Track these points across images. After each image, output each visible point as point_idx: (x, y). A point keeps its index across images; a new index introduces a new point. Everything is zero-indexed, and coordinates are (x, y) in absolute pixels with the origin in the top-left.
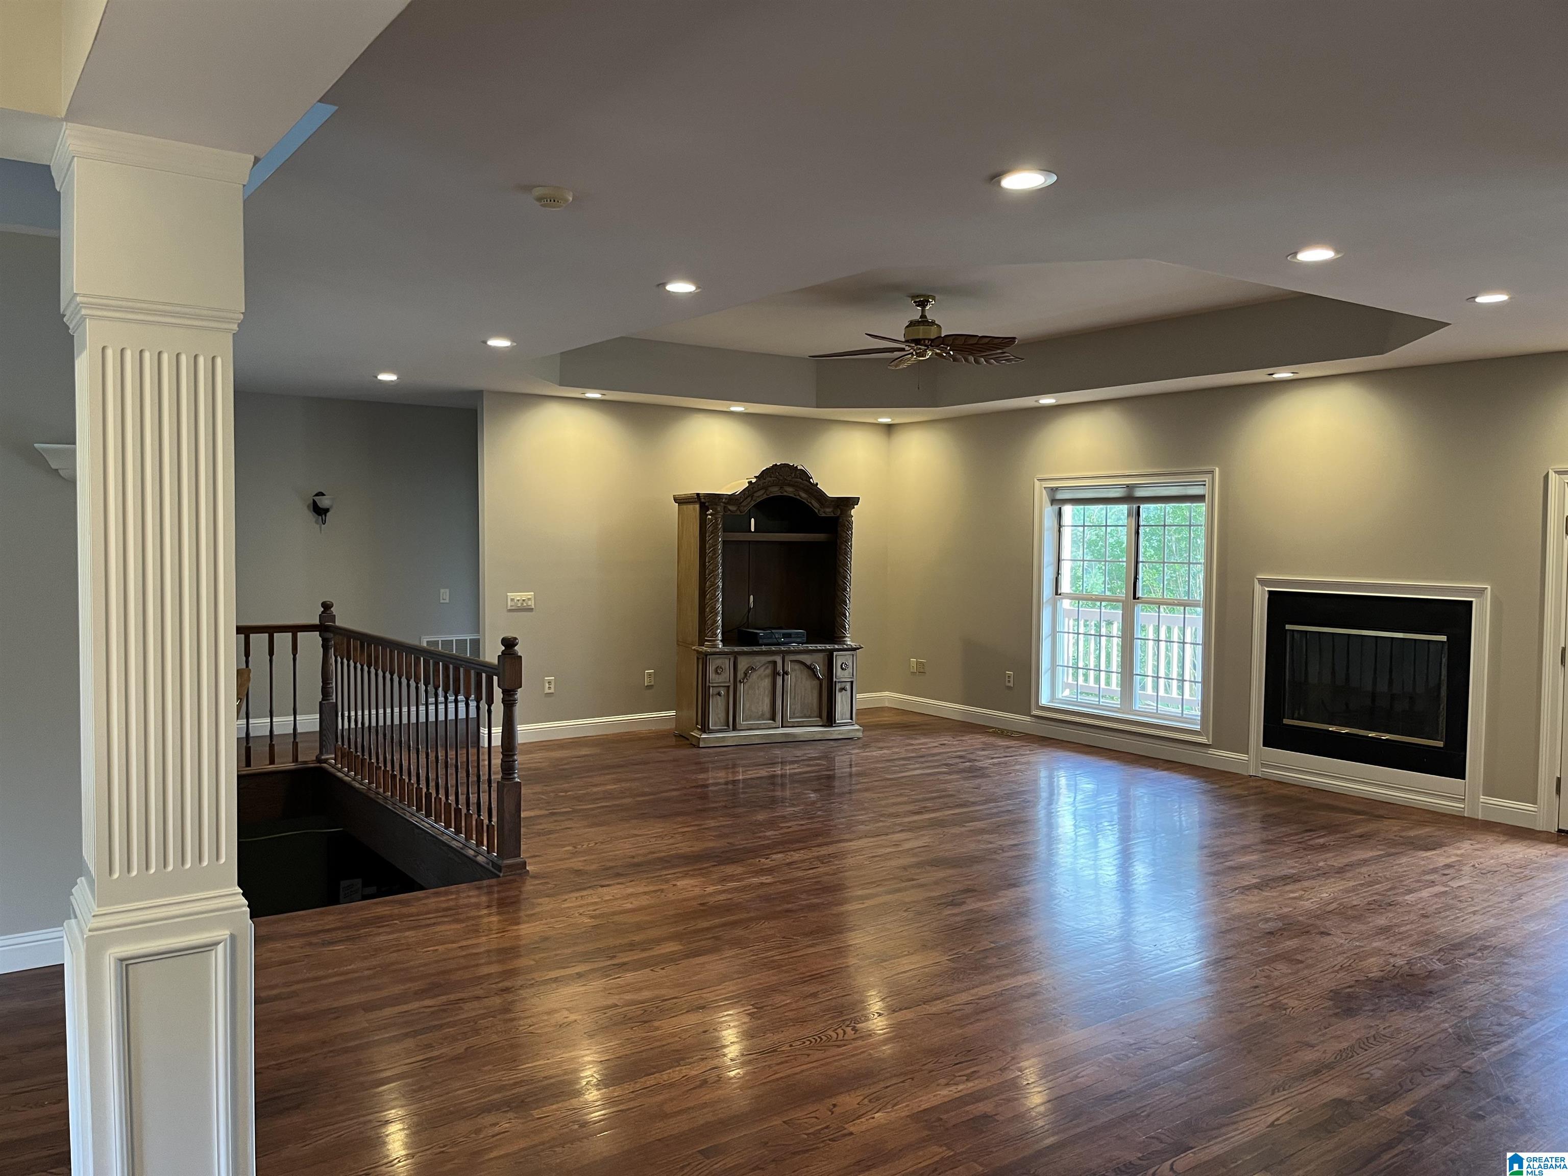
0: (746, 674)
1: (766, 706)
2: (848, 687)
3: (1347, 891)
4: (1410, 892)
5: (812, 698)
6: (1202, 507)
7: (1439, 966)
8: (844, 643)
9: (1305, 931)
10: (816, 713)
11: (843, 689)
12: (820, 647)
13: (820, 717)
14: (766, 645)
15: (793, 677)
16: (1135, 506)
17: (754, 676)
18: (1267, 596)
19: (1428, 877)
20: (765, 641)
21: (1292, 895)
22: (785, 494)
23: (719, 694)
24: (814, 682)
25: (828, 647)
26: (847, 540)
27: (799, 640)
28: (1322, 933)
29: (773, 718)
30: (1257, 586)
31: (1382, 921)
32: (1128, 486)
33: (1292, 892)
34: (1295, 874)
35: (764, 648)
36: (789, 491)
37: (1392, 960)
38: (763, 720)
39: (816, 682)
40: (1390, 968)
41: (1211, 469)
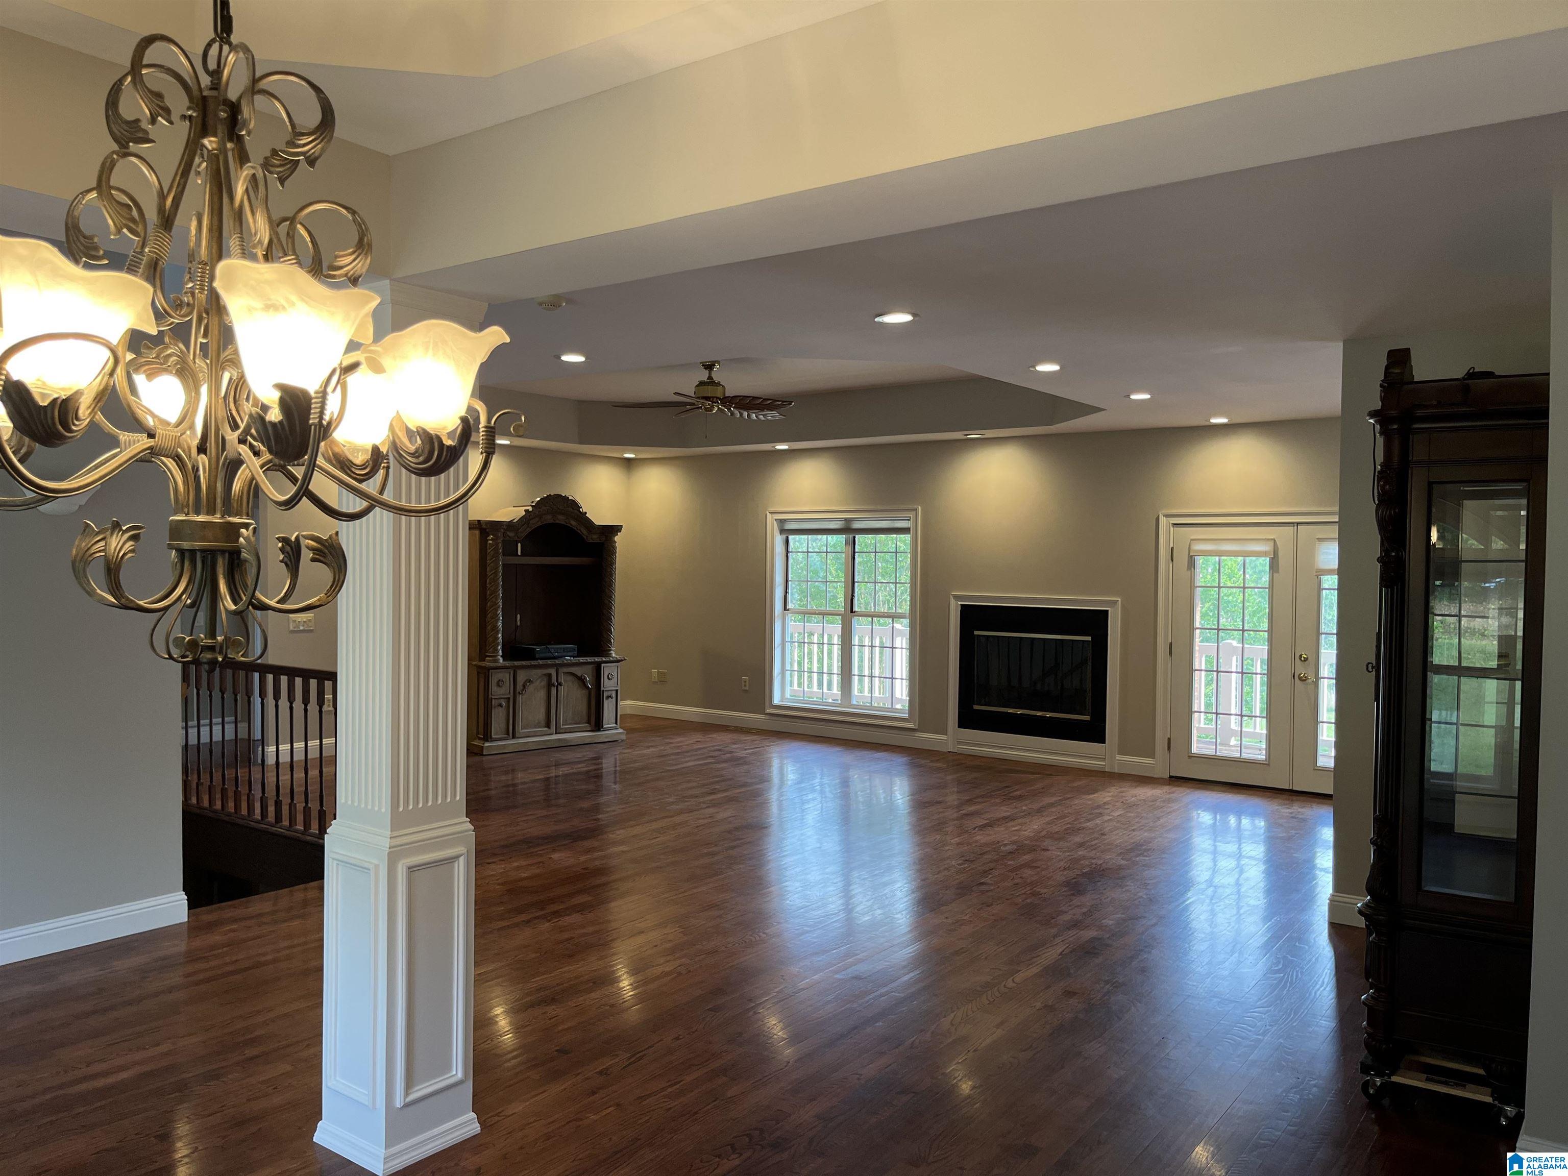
0: (524, 686)
1: (541, 715)
2: (614, 695)
3: (1048, 823)
4: (1089, 820)
5: (582, 707)
6: (907, 538)
7: (1123, 862)
8: (609, 655)
9: (1032, 849)
10: (586, 718)
11: (609, 697)
12: (589, 659)
13: (589, 722)
14: (541, 659)
15: (566, 687)
16: (851, 536)
17: (531, 688)
18: (959, 608)
19: (1097, 811)
20: (542, 655)
21: (1014, 829)
22: (557, 522)
23: (500, 705)
24: (584, 691)
25: (597, 659)
26: (612, 563)
27: (571, 654)
28: (1043, 850)
29: (548, 725)
30: (953, 601)
31: (1078, 839)
32: (846, 519)
33: (1013, 826)
34: (1010, 816)
35: (541, 662)
36: (561, 520)
37: (1093, 861)
38: (539, 727)
39: (585, 692)
40: (1094, 866)
41: (915, 507)
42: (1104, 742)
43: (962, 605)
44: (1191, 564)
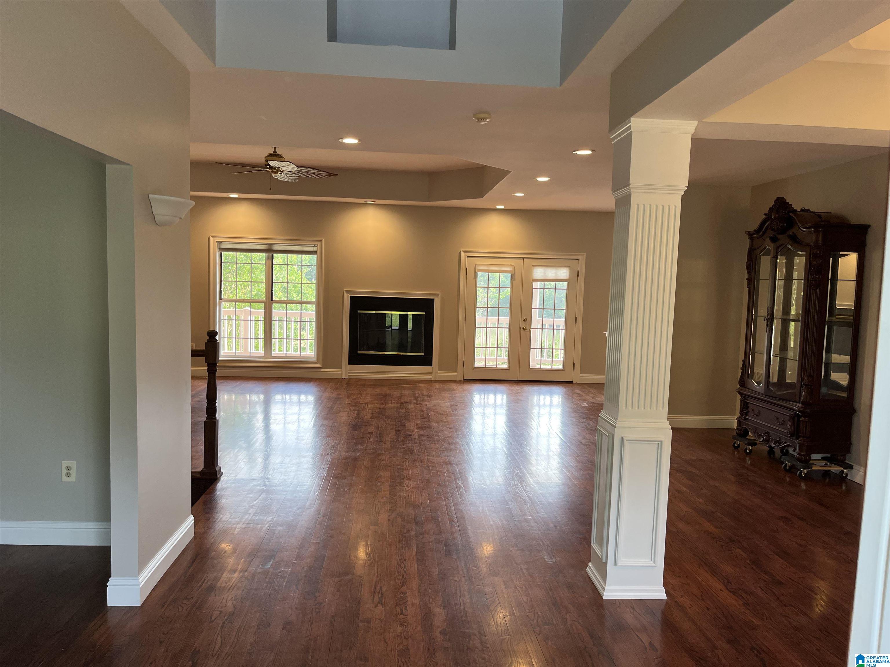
6: (314, 257)
16: (271, 254)
18: (349, 298)
30: (345, 294)
32: (268, 244)
41: (320, 239)
42: (432, 366)
43: (351, 296)
44: (476, 276)
